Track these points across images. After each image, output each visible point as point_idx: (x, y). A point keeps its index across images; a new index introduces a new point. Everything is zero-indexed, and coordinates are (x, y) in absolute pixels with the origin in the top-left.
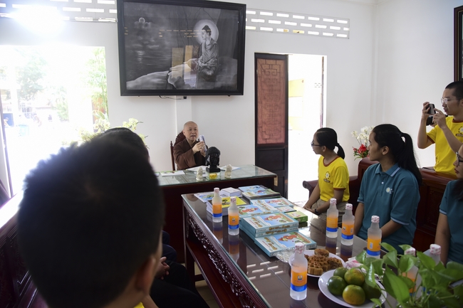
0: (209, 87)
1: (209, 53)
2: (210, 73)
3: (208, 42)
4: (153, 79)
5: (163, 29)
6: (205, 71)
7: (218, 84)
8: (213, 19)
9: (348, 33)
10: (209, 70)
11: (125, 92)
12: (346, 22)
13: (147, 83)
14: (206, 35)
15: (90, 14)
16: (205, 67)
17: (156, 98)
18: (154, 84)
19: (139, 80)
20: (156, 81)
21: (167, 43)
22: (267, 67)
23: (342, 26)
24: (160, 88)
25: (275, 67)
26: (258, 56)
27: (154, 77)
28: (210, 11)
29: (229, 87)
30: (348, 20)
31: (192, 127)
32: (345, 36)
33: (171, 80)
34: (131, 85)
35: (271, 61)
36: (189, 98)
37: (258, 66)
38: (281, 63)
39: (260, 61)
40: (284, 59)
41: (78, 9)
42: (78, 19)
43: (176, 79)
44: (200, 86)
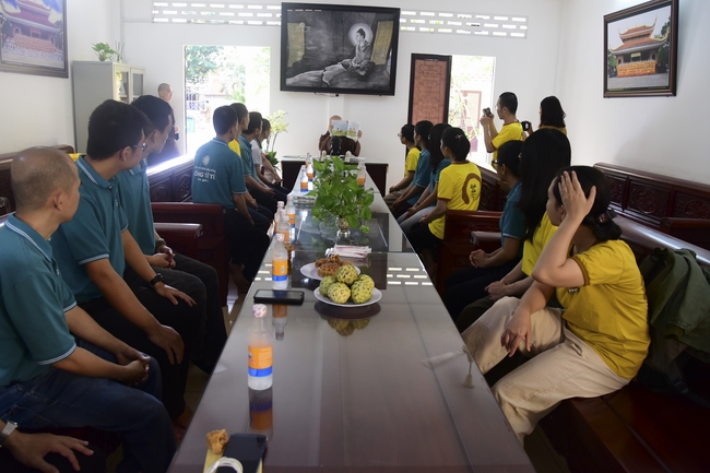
0: (362, 86)
1: (363, 55)
2: (362, 73)
3: (362, 45)
4: (309, 77)
5: (320, 31)
6: (358, 71)
7: (371, 84)
8: (367, 23)
9: (526, 32)
10: (362, 70)
11: (284, 87)
12: (524, 20)
13: (305, 80)
14: (360, 37)
15: (260, 19)
16: (358, 68)
17: (311, 95)
18: (310, 81)
19: (297, 77)
20: (312, 79)
21: (323, 45)
22: (427, 68)
23: (518, 24)
24: (315, 85)
25: (435, 68)
26: (415, 57)
27: (310, 75)
28: (365, 15)
29: (381, 87)
30: (527, 17)
32: (523, 35)
33: (327, 79)
34: (289, 81)
35: (430, 62)
36: (342, 96)
37: (417, 67)
38: (443, 64)
39: (418, 62)
40: (447, 60)
41: (251, 15)
42: (249, 22)
43: (331, 78)
44: (352, 84)
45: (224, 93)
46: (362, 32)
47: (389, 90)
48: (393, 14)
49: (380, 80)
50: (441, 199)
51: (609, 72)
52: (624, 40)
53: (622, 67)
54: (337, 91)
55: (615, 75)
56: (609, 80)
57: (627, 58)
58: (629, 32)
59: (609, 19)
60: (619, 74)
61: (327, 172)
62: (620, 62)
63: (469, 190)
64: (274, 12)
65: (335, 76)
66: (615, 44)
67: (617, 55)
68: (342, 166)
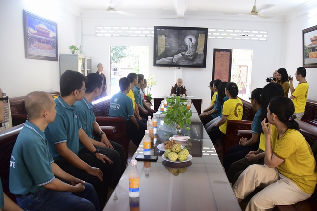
0: (191, 64)
1: (191, 49)
2: (191, 58)
3: (191, 45)
4: (167, 60)
5: (172, 39)
6: (189, 57)
7: (195, 63)
8: (193, 35)
9: (267, 38)
10: (191, 56)
11: (155, 65)
12: (266, 32)
13: (164, 61)
14: (190, 41)
15: (144, 34)
16: (189, 55)
17: (167, 68)
18: (167, 62)
19: (161, 60)
20: (168, 61)
21: (173, 45)
22: (221, 55)
23: (263, 34)
24: (169, 64)
25: (224, 55)
26: (215, 50)
27: (167, 59)
28: (192, 31)
29: (199, 64)
30: (267, 31)
31: (180, 81)
32: (265, 39)
33: (175, 61)
34: (157, 62)
35: (222, 53)
36: (181, 69)
37: (216, 54)
38: (228, 53)
39: (217, 53)
40: (230, 51)
41: (140, 32)
42: (139, 35)
43: (176, 60)
44: (186, 63)
45: (129, 68)
46: (190, 39)
47: (203, 65)
48: (205, 31)
49: (199, 61)
50: (224, 115)
51: (305, 56)
52: (312, 41)
53: (311, 54)
54: (179, 66)
55: (308, 57)
56: (305, 60)
57: (313, 49)
58: (314, 37)
59: (305, 32)
60: (310, 57)
61: (173, 103)
62: (310, 51)
63: (237, 111)
64: (150, 30)
65: (179, 59)
66: (308, 43)
67: (309, 48)
68: (180, 100)
